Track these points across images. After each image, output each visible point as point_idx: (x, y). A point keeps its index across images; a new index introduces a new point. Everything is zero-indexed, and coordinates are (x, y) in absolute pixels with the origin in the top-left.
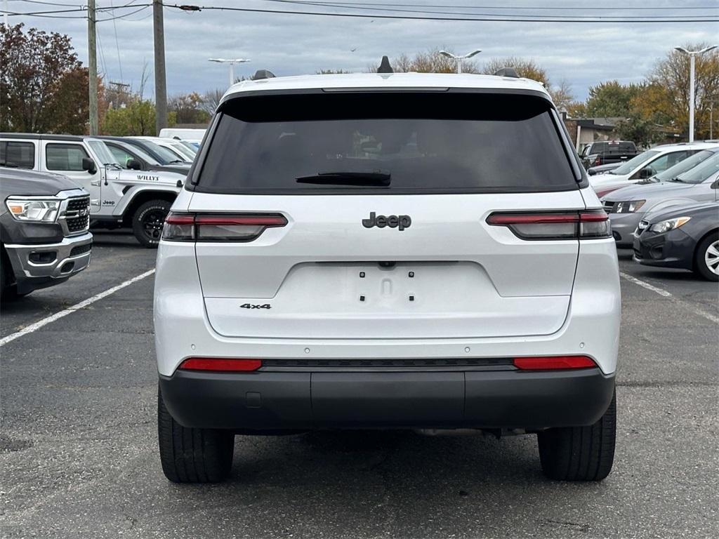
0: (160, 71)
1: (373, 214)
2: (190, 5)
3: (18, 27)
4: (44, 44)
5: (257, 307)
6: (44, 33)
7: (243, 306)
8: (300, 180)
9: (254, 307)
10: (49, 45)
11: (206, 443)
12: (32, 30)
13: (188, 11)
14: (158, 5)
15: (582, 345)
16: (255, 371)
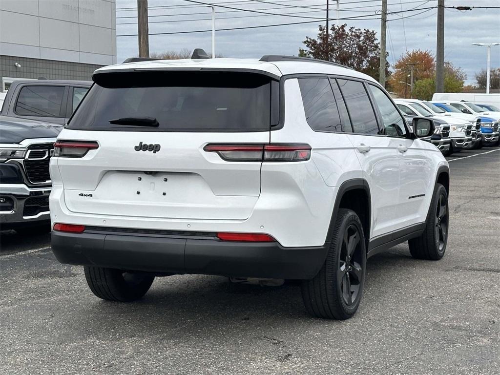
0: (440, 53)
1: (141, 143)
2: (464, 6)
3: (343, 26)
4: (359, 37)
5: (86, 195)
6: (360, 30)
7: (80, 195)
8: (112, 122)
10: (362, 38)
11: (107, 277)
12: (351, 28)
13: (462, 11)
14: (441, 7)
15: (262, 227)
16: (81, 232)
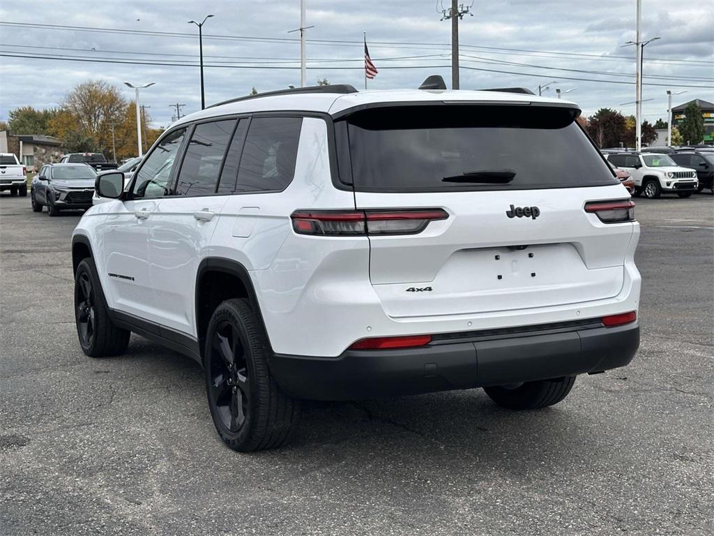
1: (512, 207)
5: (420, 290)
7: (408, 290)
8: (445, 180)
9: (418, 290)
16: (426, 346)
